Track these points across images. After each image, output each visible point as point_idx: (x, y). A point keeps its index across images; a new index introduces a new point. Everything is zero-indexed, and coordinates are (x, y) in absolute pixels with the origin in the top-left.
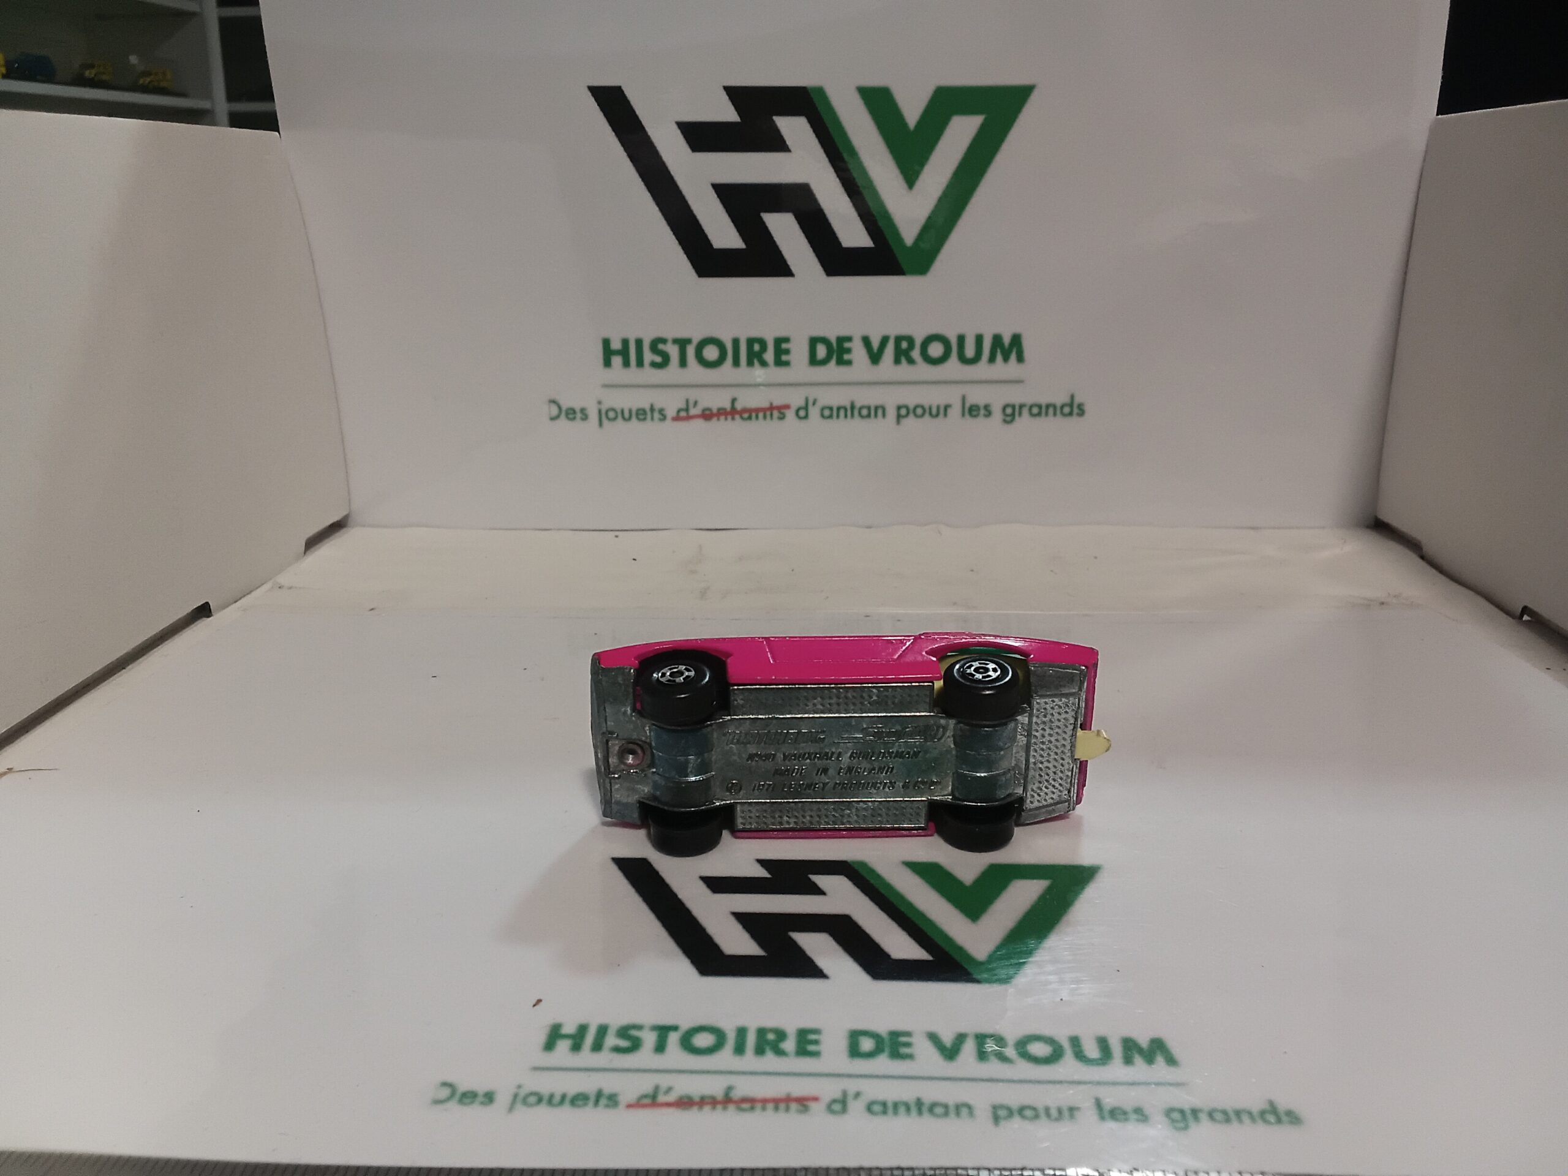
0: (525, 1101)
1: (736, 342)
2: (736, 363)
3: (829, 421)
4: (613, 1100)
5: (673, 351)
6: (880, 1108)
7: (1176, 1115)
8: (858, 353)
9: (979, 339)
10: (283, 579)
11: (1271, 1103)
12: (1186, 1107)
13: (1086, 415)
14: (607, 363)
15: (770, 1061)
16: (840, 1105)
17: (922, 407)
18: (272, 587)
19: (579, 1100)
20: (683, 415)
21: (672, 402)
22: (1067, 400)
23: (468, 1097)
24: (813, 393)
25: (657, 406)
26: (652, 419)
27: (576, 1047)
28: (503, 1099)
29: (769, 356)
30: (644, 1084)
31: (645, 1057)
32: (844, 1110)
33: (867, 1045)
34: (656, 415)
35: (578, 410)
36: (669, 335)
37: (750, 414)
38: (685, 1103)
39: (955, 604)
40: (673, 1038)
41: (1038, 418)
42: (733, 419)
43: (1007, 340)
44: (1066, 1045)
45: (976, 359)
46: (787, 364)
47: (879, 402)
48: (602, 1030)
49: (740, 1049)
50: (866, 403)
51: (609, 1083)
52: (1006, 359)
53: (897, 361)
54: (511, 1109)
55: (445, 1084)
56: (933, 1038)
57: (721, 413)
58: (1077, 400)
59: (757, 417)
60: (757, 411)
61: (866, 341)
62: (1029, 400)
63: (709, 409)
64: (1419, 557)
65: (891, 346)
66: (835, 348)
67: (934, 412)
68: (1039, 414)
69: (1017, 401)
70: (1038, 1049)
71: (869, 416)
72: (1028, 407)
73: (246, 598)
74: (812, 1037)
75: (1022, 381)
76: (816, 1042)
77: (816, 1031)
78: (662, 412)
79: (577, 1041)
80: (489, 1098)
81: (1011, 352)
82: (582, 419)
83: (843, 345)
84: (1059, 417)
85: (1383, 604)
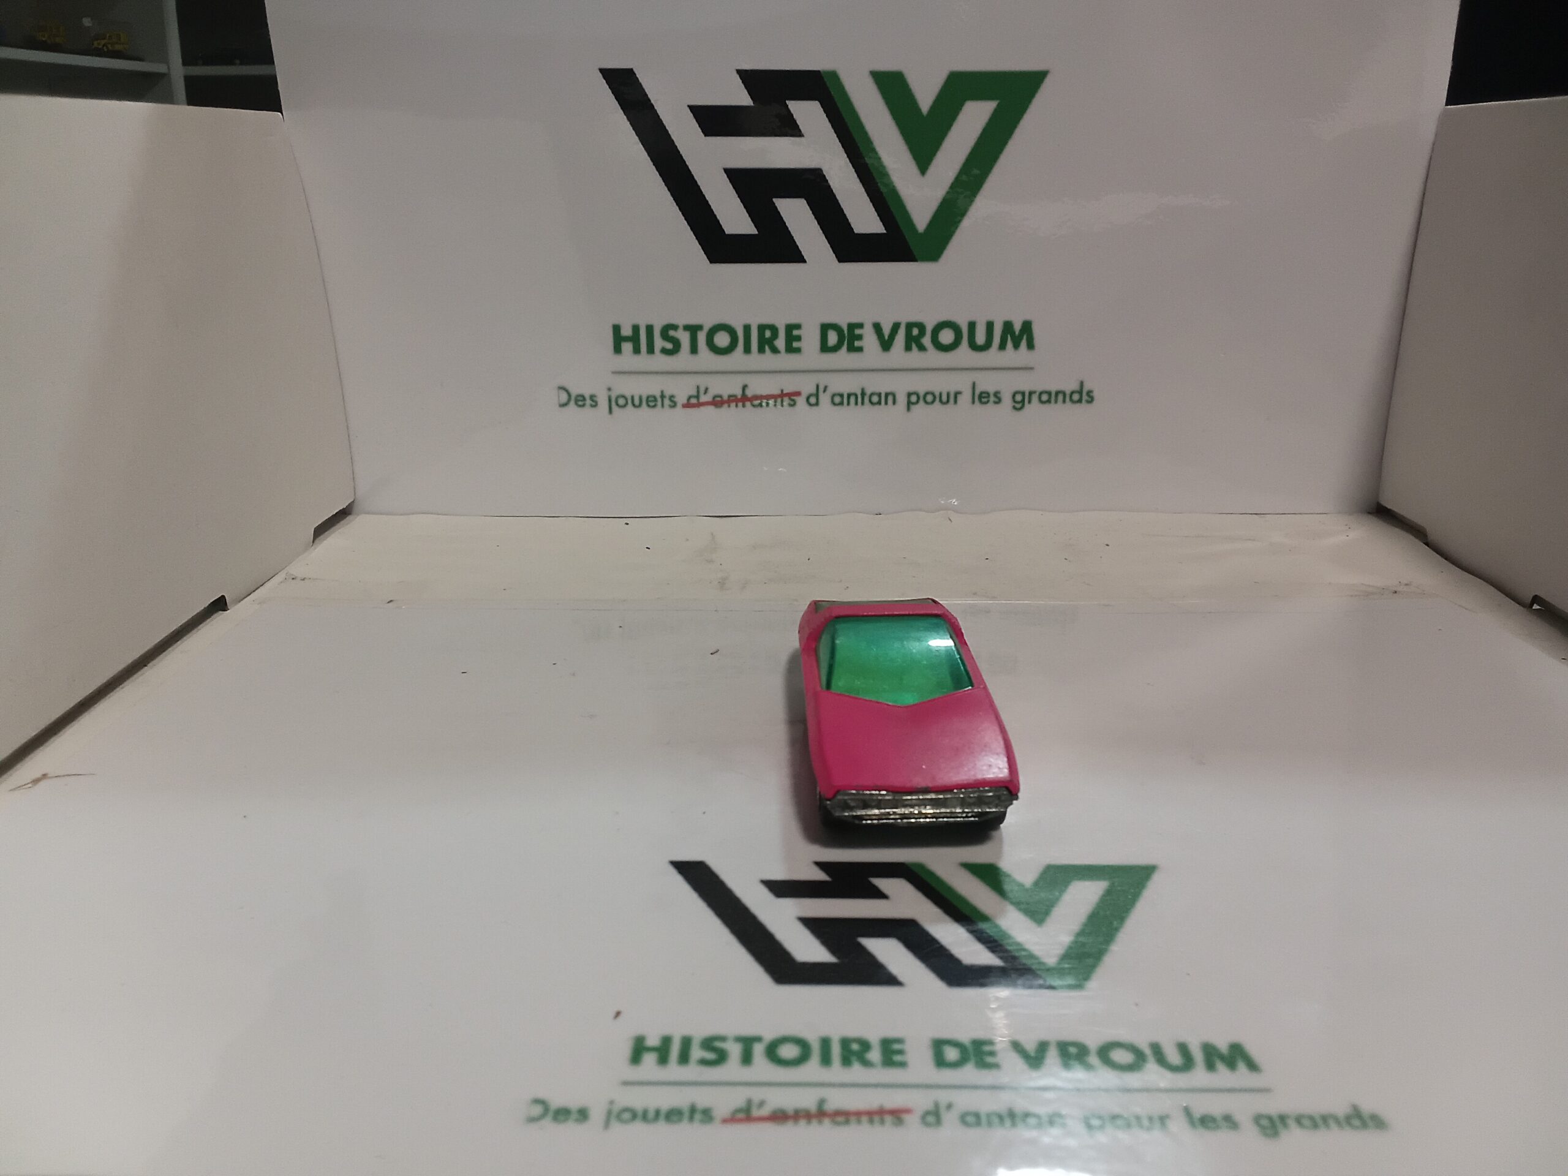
0: (619, 1117)
1: (747, 329)
2: (747, 350)
3: (839, 407)
4: (707, 1115)
5: (684, 337)
6: (973, 1119)
7: (1265, 1122)
8: (869, 340)
9: (990, 326)
10: (293, 569)
11: (1355, 1108)
12: (1274, 1113)
13: (1095, 403)
14: (618, 350)
15: (857, 1073)
16: (934, 1116)
17: (933, 394)
18: (286, 579)
19: (673, 1115)
20: (693, 403)
21: (682, 389)
22: (1077, 388)
23: (562, 1114)
24: (823, 379)
25: (667, 393)
26: (663, 405)
27: (663, 1060)
28: (597, 1115)
29: (780, 343)
30: (735, 1099)
31: (732, 1069)
32: (938, 1121)
33: (951, 1054)
34: (667, 402)
35: (587, 397)
36: (681, 321)
37: (760, 401)
38: (779, 1117)
40: (758, 1049)
41: (1047, 405)
42: (744, 406)
43: (1017, 327)
44: (1148, 1051)
45: (987, 346)
46: (798, 350)
48: (686, 1042)
49: (826, 1060)
50: (877, 390)
51: (702, 1098)
52: (1016, 346)
53: (908, 348)
54: (607, 1124)
55: (537, 1101)
56: (1017, 1046)
57: (732, 400)
58: (1086, 388)
59: (768, 405)
60: (768, 397)
61: (877, 327)
62: (1040, 387)
63: (721, 396)
64: (1424, 543)
65: (902, 333)
66: (846, 335)
67: (944, 398)
68: (1049, 401)
69: (1027, 389)
70: (1121, 1056)
71: (879, 403)
72: (1038, 394)
73: (259, 590)
74: (896, 1047)
75: (1032, 368)
76: (900, 1052)
77: (899, 1041)
78: (672, 399)
79: (663, 1052)
80: (583, 1114)
81: (1021, 339)
82: (592, 406)
83: (854, 332)
84: (1068, 403)
85: (1396, 592)
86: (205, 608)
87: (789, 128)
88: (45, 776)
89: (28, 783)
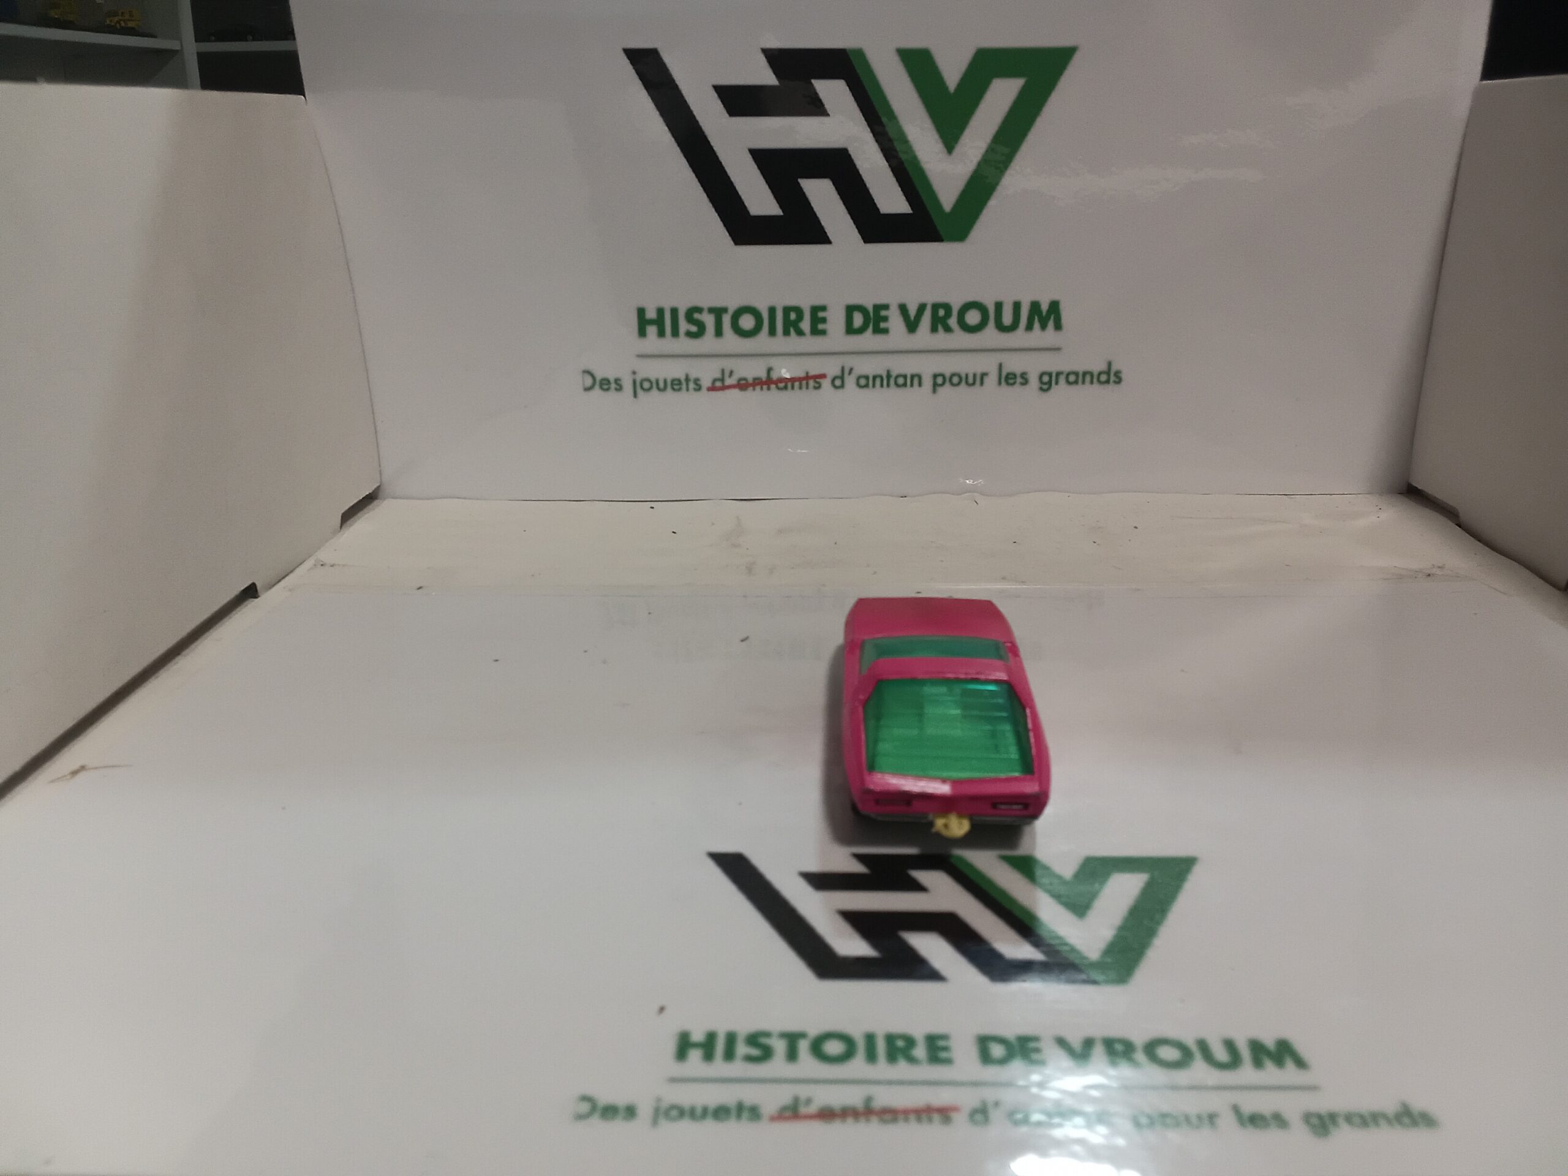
0: (667, 1114)
1: (772, 311)
2: (772, 332)
3: (865, 389)
4: (754, 1113)
5: (709, 320)
6: (1021, 1118)
7: (1315, 1121)
8: (896, 323)
9: (1017, 306)
10: (325, 554)
11: (1405, 1106)
12: (1323, 1111)
13: (1123, 383)
14: (642, 333)
15: (902, 1070)
16: (981, 1115)
17: (959, 376)
18: (315, 565)
19: (721, 1113)
20: (718, 386)
21: (707, 372)
22: (1105, 368)
23: (609, 1112)
24: (849, 362)
25: (693, 376)
26: (688, 390)
27: (709, 1056)
28: (645, 1112)
29: (806, 325)
30: (782, 1096)
31: (778, 1066)
32: (986, 1120)
33: (997, 1050)
34: (692, 385)
35: (612, 380)
36: (705, 304)
37: (785, 384)
38: (827, 1114)
39: (1004, 578)
40: (803, 1046)
41: (1075, 387)
42: (769, 389)
43: (1045, 307)
44: (1194, 1048)
45: (1013, 327)
46: (823, 333)
47: (915, 371)
48: (731, 1038)
49: (871, 1056)
50: (903, 372)
51: (749, 1095)
52: (1043, 327)
53: (934, 329)
54: (655, 1122)
55: (585, 1098)
56: (1061, 1042)
57: (757, 383)
58: (1114, 368)
59: (793, 388)
60: (793, 380)
61: (903, 309)
62: (1066, 368)
63: (745, 379)
64: (1457, 525)
65: (928, 314)
66: (872, 316)
67: (971, 380)
68: (1076, 382)
69: (1054, 369)
70: (1167, 1053)
71: (905, 385)
72: (1064, 375)
73: (288, 576)
74: (942, 1043)
75: (1058, 349)
76: (946, 1048)
77: (944, 1037)
78: (698, 382)
79: (708, 1047)
80: (630, 1112)
81: (1049, 320)
82: (616, 389)
83: (879, 313)
84: (1096, 386)
85: (1429, 575)
86: (236, 596)
87: (816, 107)
88: (83, 768)
89: (68, 775)
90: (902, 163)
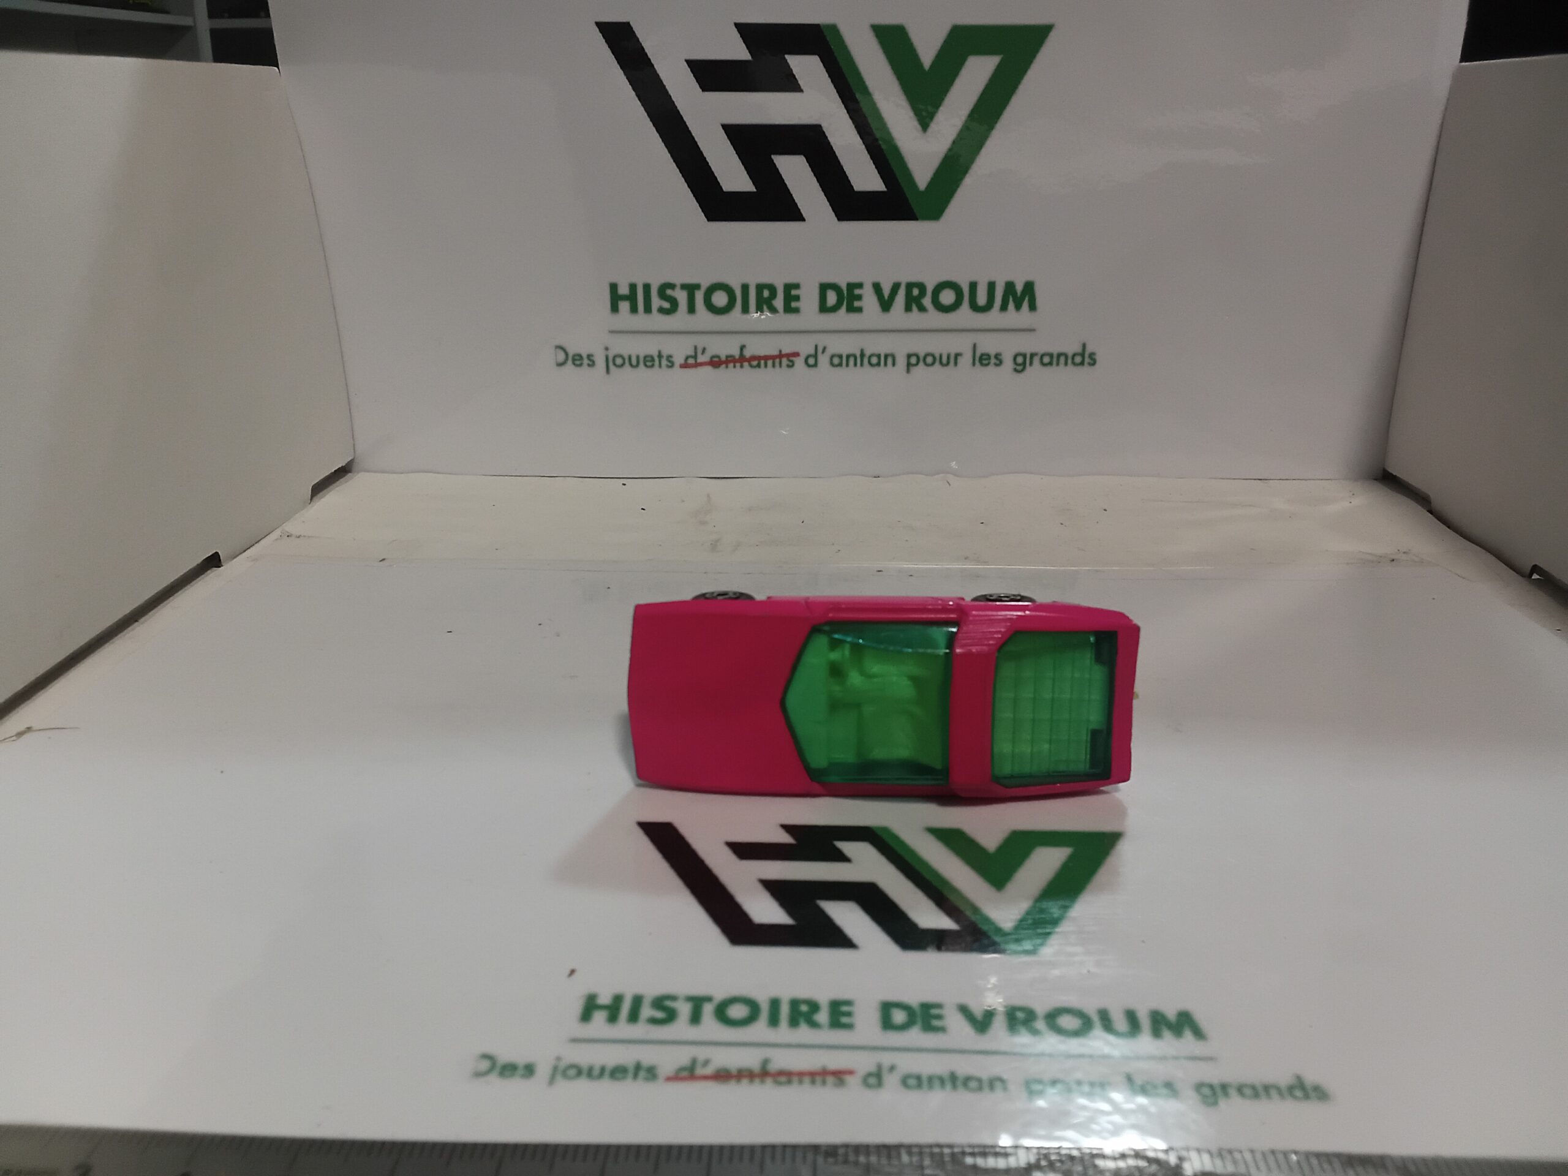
0: (565, 1074)
1: (745, 288)
2: (745, 310)
3: (838, 369)
4: (651, 1073)
5: (681, 296)
6: (914, 1082)
7: (1206, 1091)
8: (869, 301)
9: (991, 286)
10: (289, 527)
11: (1299, 1078)
12: (1215, 1081)
13: (1097, 366)
14: (615, 309)
15: (804, 1033)
16: (875, 1079)
17: (933, 356)
18: (281, 536)
19: (618, 1073)
20: (691, 363)
21: (680, 349)
22: (1079, 350)
23: (508, 1070)
24: (822, 340)
25: (665, 353)
26: (660, 366)
27: (613, 1018)
28: (543, 1071)
29: (779, 303)
30: (681, 1057)
31: (680, 1028)
32: (880, 1084)
33: (899, 1017)
34: (664, 362)
35: (585, 356)
36: (678, 281)
37: (758, 361)
38: (723, 1076)
39: (966, 558)
40: (708, 1009)
41: (1049, 367)
42: (742, 366)
43: (1019, 288)
44: (1095, 1017)
45: (989, 307)
46: (796, 311)
48: (637, 1001)
49: (774, 1021)
50: (877, 352)
51: (647, 1055)
52: (1018, 307)
53: (908, 309)
54: (552, 1081)
55: (486, 1057)
56: (964, 1010)
57: (730, 361)
58: (1088, 350)
59: (766, 366)
60: (766, 358)
61: (877, 287)
62: (1041, 349)
63: (718, 357)
64: (1428, 511)
65: (902, 293)
66: (846, 295)
67: (944, 360)
68: (1050, 363)
69: (1028, 351)
70: (1068, 1022)
71: (878, 364)
72: (1039, 357)
73: (254, 547)
74: (845, 1009)
75: (1033, 330)
76: (849, 1014)
77: (848, 1003)
78: (670, 359)
79: (613, 1012)
80: (529, 1070)
81: (1024, 300)
82: (589, 365)
83: (853, 292)
84: (1070, 367)
85: (1393, 560)
86: (198, 565)
87: (789, 83)
88: (29, 729)
89: (13, 736)
90: (877, 140)
